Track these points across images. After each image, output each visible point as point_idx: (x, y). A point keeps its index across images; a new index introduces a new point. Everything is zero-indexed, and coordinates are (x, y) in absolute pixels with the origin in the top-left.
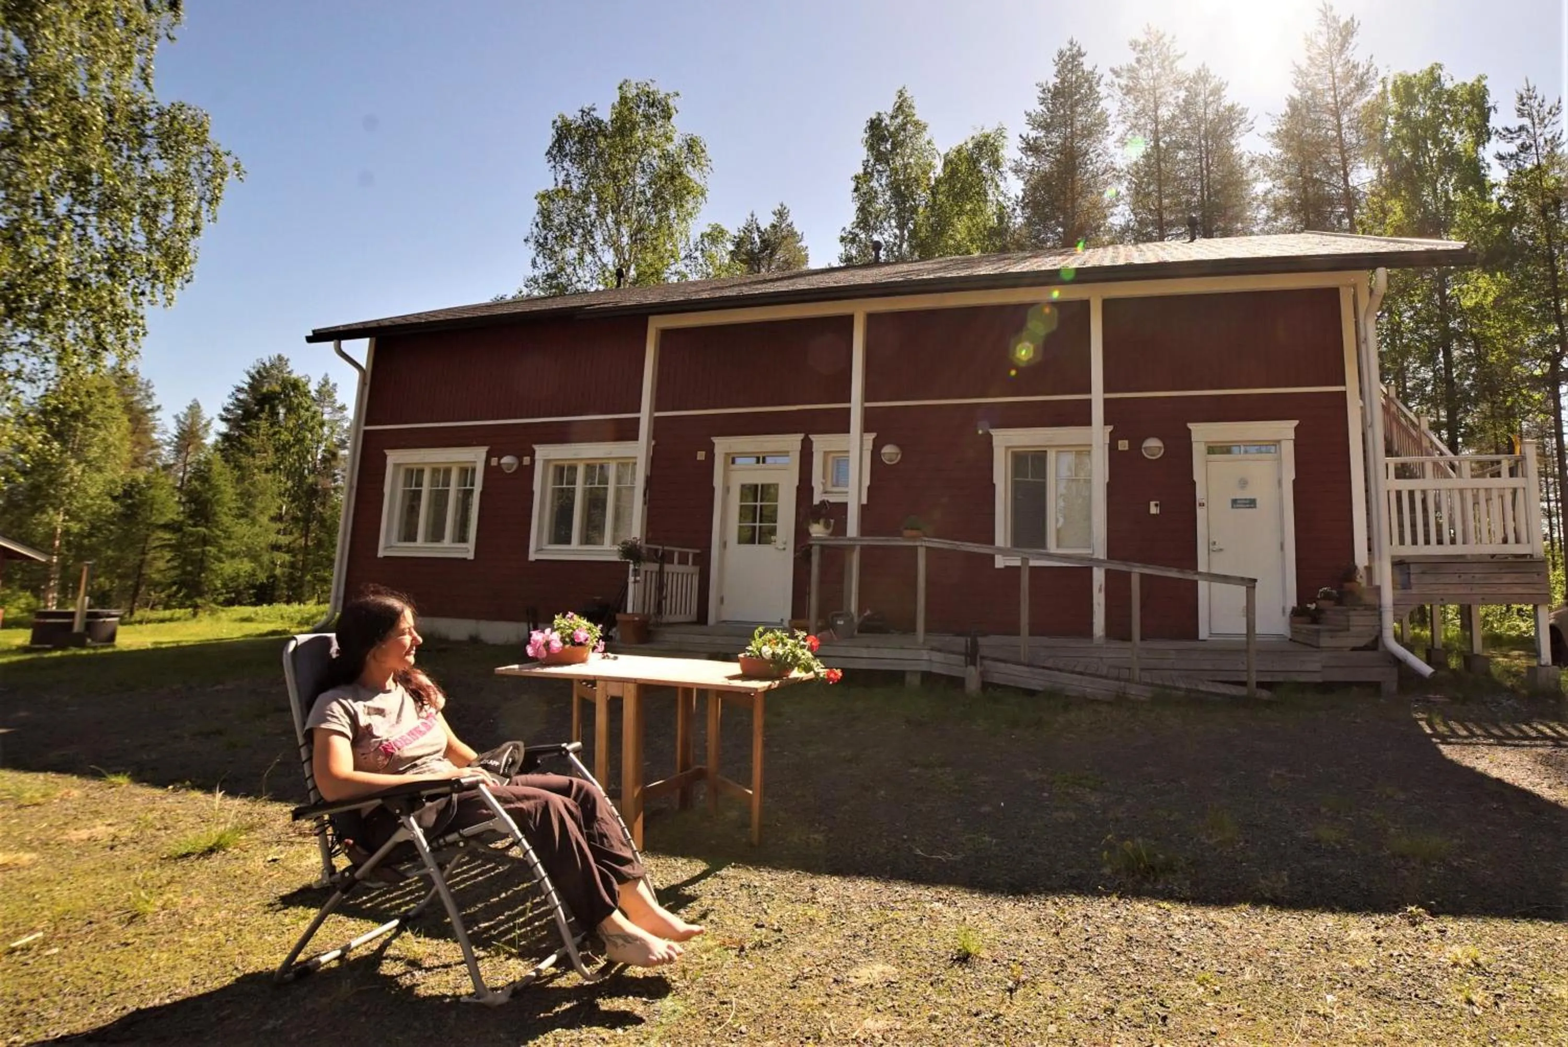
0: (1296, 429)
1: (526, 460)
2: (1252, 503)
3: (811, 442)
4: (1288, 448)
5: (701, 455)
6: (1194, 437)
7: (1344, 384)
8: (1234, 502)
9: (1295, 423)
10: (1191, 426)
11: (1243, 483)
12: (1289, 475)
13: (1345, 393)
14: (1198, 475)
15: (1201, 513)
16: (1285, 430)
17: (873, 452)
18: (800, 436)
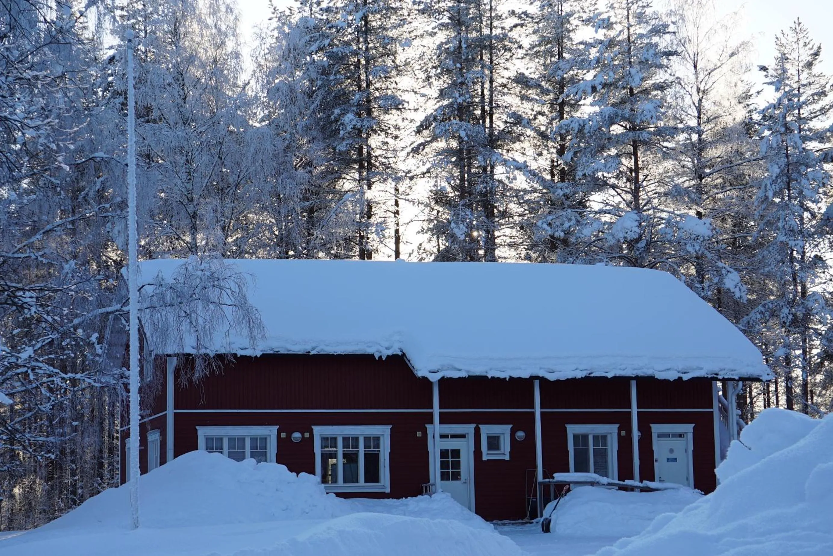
0: (694, 428)
1: (307, 435)
2: (675, 460)
3: (480, 428)
4: (690, 436)
5: (419, 434)
6: (653, 431)
7: (712, 408)
8: (668, 459)
9: (693, 425)
10: (652, 425)
11: (671, 451)
12: (691, 448)
13: (712, 412)
14: (655, 448)
15: (656, 464)
16: (688, 428)
17: (511, 435)
18: (474, 425)
